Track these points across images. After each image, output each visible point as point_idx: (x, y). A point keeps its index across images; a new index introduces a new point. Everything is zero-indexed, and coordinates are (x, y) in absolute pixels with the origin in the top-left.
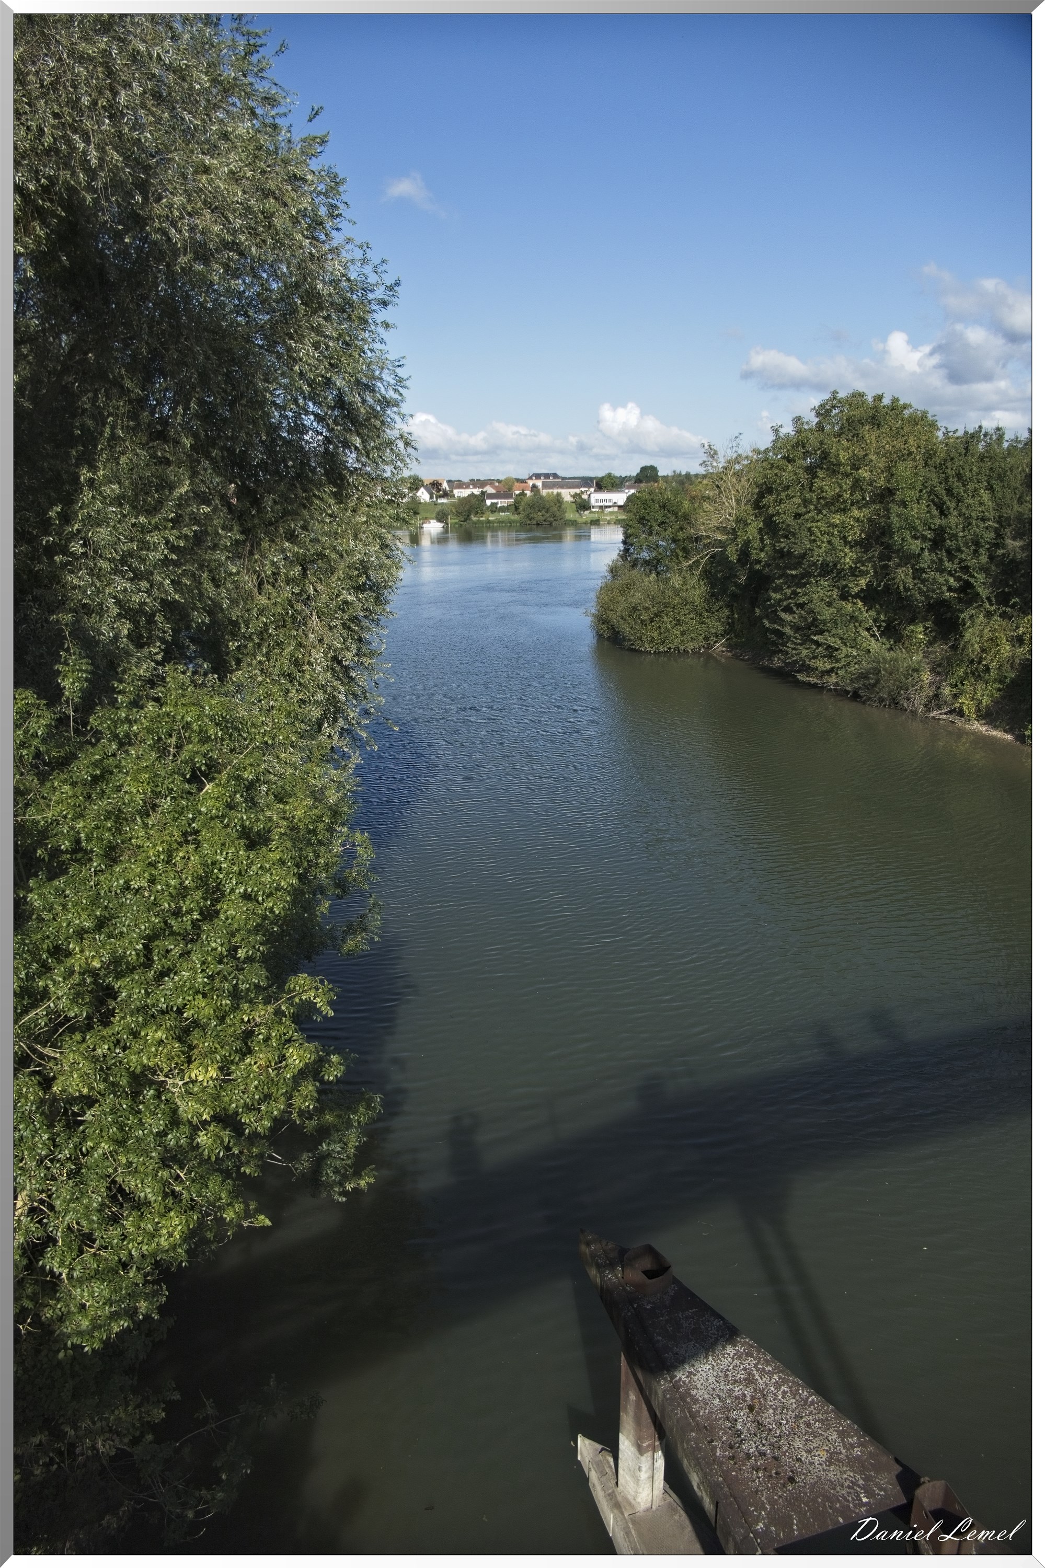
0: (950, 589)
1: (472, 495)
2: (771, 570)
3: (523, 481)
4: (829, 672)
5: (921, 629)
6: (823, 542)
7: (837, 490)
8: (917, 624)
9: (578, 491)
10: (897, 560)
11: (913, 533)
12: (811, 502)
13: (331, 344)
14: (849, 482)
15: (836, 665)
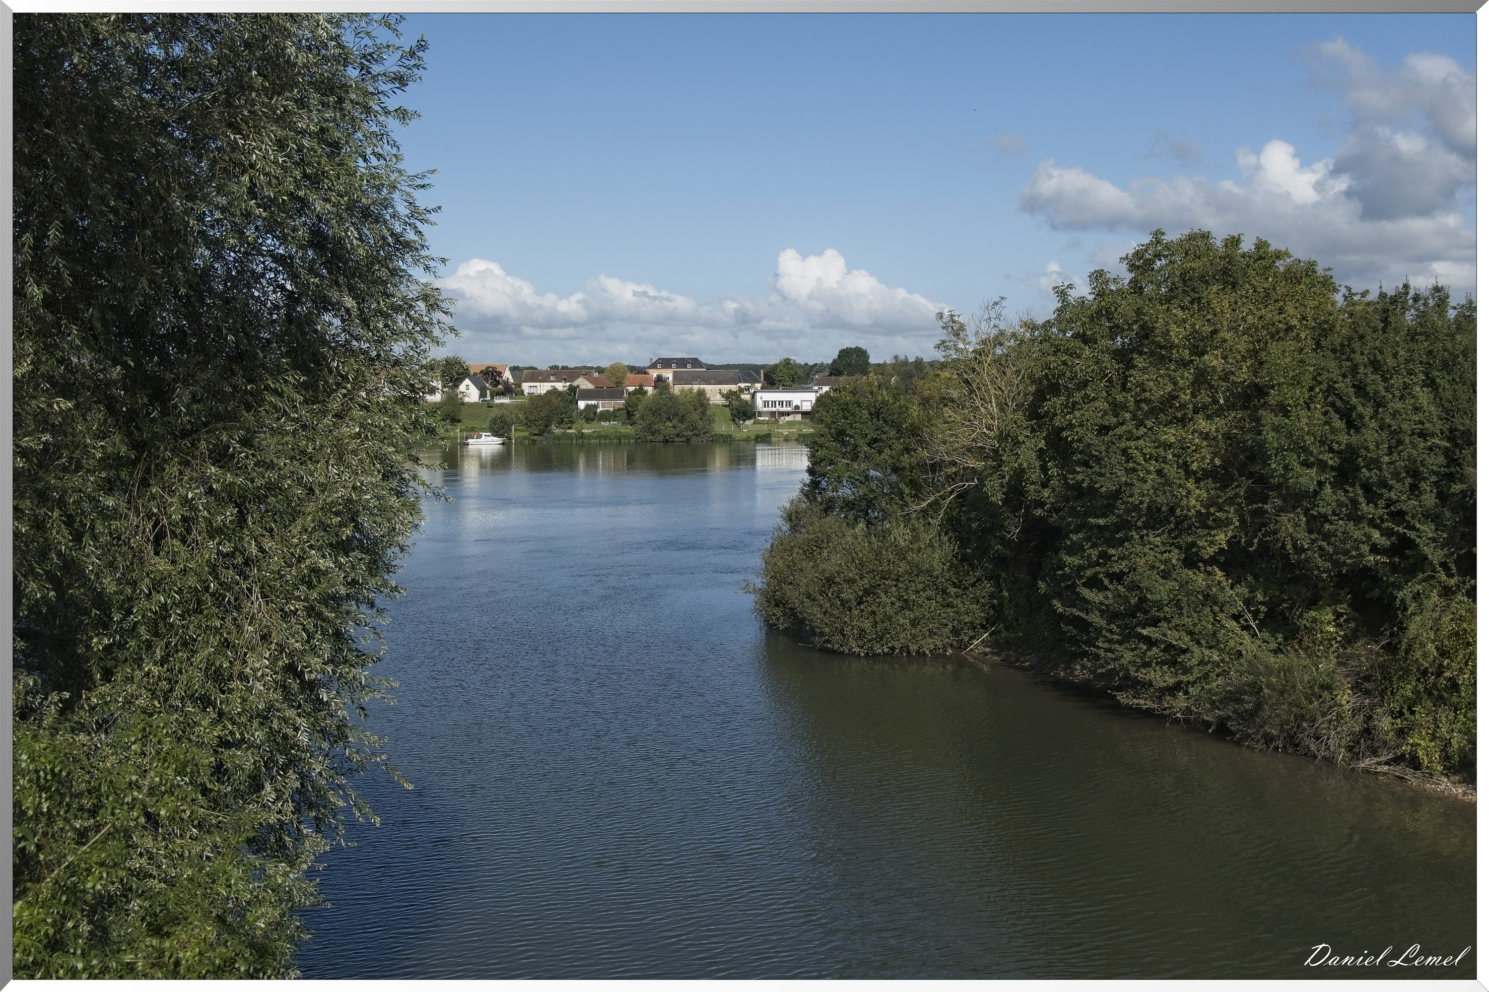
0: (1375, 549)
1: (554, 392)
2: (1063, 518)
3: (642, 371)
4: (1172, 690)
5: (1330, 617)
6: (1148, 472)
7: (1169, 388)
8: (1322, 608)
9: (734, 388)
10: (1278, 502)
11: (1303, 457)
12: (1124, 407)
13: (305, 142)
14: (1189, 374)
15: (1184, 678)
